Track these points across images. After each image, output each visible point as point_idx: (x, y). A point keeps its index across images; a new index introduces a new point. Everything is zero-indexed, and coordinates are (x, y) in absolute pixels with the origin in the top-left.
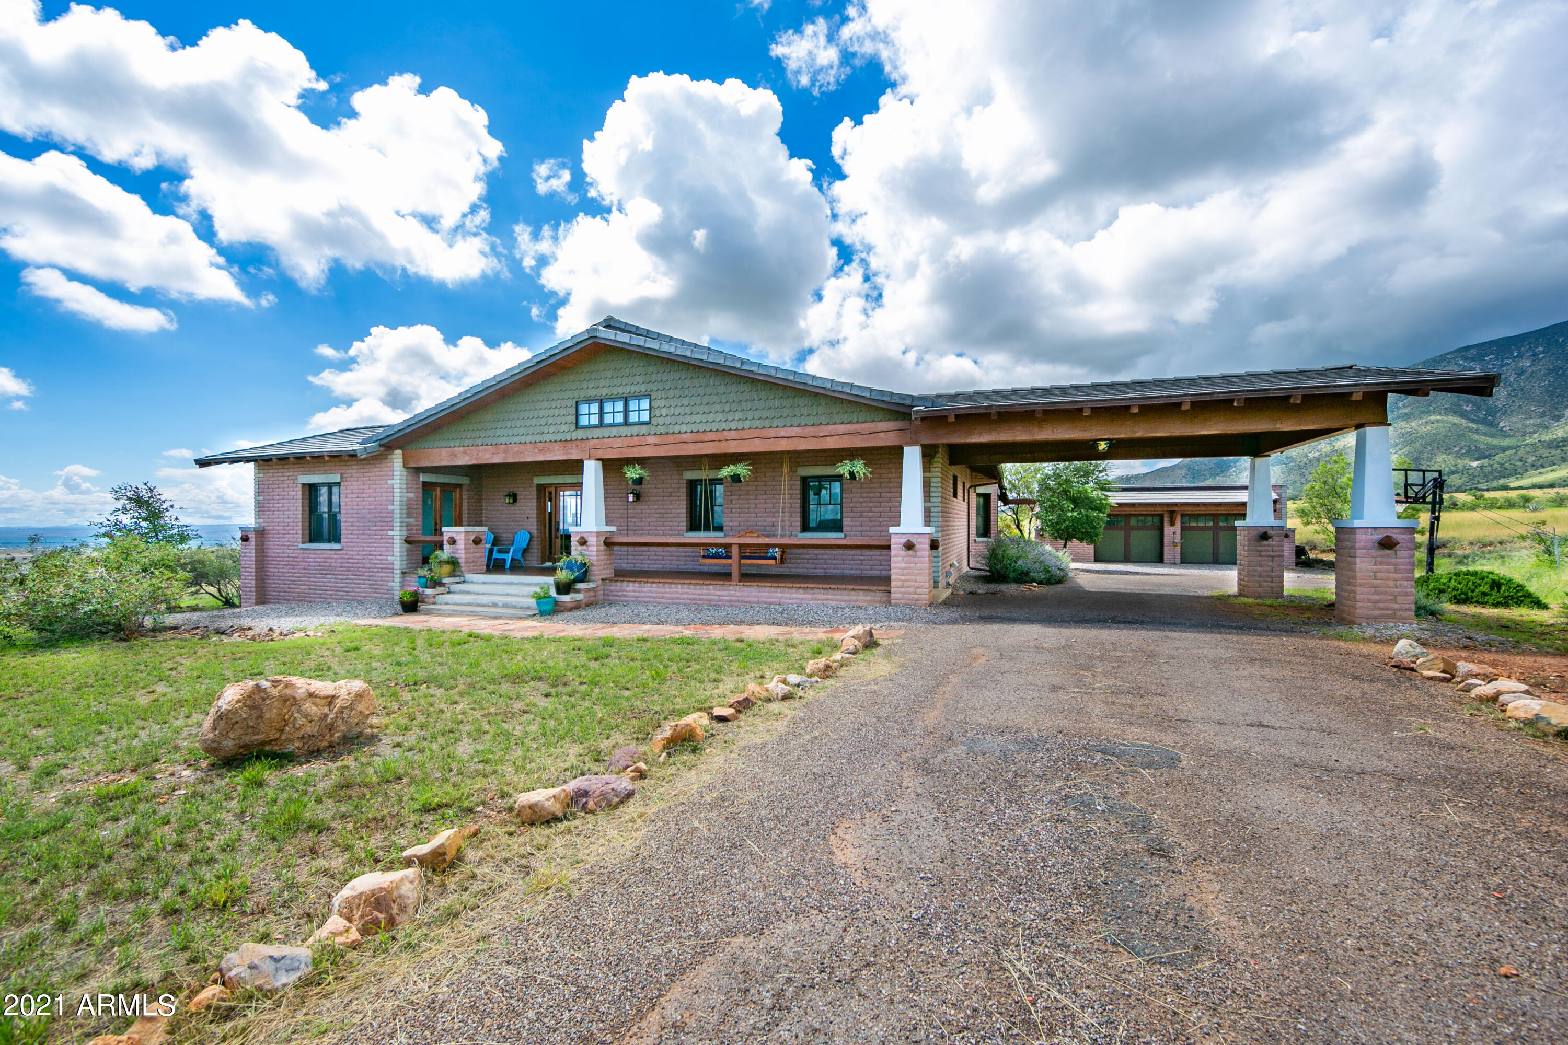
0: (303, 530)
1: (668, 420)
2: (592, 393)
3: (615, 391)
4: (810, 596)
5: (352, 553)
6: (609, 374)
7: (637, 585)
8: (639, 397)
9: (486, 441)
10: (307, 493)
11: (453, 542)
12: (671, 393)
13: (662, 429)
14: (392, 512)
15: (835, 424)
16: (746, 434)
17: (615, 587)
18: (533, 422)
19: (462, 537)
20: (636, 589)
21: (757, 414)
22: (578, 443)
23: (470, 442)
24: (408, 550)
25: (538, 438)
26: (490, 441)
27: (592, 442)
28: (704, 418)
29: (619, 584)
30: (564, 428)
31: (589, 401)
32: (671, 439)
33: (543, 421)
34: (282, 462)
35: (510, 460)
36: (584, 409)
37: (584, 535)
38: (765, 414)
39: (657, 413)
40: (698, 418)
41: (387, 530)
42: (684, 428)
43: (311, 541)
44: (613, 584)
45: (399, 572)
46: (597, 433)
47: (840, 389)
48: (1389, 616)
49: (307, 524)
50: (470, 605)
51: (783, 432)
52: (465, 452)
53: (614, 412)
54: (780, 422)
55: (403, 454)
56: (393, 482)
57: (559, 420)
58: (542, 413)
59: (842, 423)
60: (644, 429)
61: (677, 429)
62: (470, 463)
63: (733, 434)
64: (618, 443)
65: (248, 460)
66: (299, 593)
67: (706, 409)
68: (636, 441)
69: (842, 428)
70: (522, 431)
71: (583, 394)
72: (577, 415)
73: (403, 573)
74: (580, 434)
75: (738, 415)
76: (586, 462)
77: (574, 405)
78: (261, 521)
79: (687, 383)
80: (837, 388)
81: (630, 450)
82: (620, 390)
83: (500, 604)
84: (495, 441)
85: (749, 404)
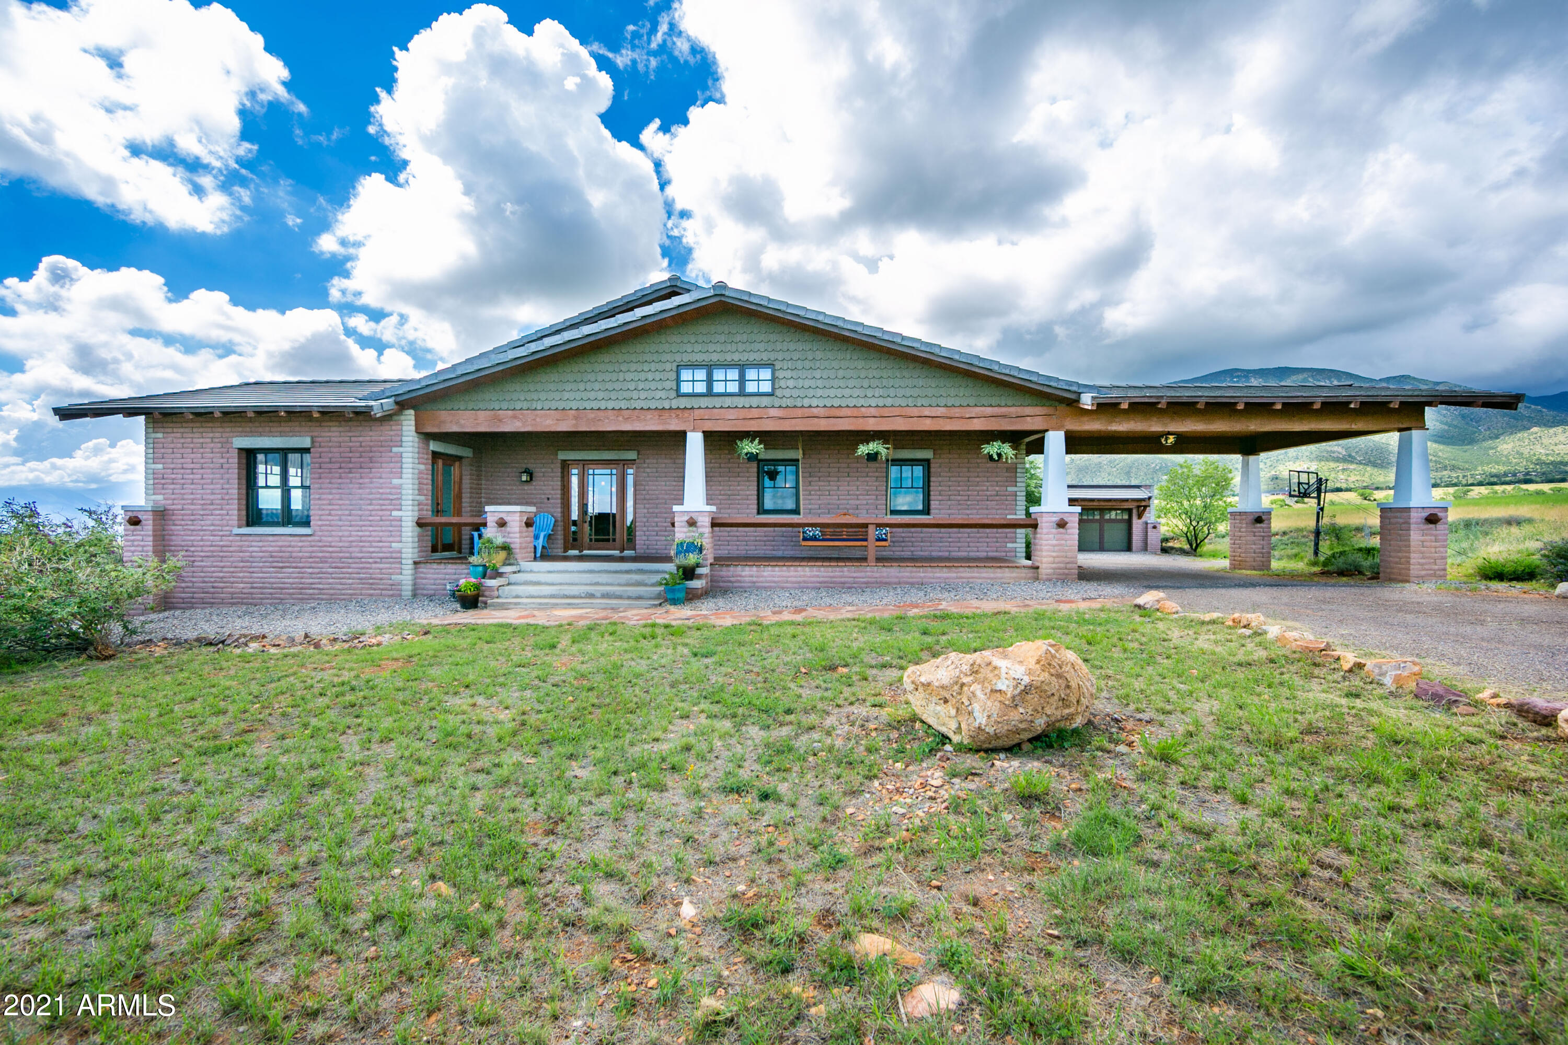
0: (239, 510)
1: (796, 393)
2: (699, 357)
3: (729, 357)
4: (954, 575)
5: (330, 539)
6: (722, 338)
7: (754, 569)
8: (759, 366)
9: (547, 405)
10: (244, 461)
11: (502, 524)
12: (799, 364)
13: (789, 402)
14: (400, 487)
15: (984, 406)
16: (886, 412)
17: (725, 572)
18: (617, 386)
19: (517, 517)
20: (754, 573)
21: (901, 392)
22: (679, 412)
23: (525, 405)
24: (419, 536)
25: (623, 405)
26: (554, 405)
27: (697, 412)
28: (839, 393)
29: (732, 568)
30: (663, 394)
31: (693, 366)
32: (799, 413)
33: (632, 386)
34: (201, 419)
35: (583, 428)
36: (686, 375)
37: (694, 516)
38: (908, 392)
39: (783, 383)
40: (832, 393)
41: (391, 510)
42: (815, 402)
43: (248, 525)
44: (724, 568)
45: (411, 562)
46: (704, 402)
47: (1007, 372)
48: (1430, 575)
49: (244, 502)
50: (552, 596)
51: (927, 412)
52: (515, 417)
53: (726, 382)
54: (925, 402)
55: (416, 416)
56: (401, 449)
57: (653, 385)
58: (629, 376)
59: (991, 406)
60: (765, 401)
61: (806, 402)
62: (523, 430)
63: (873, 411)
64: (732, 414)
65: (131, 412)
66: (232, 593)
67: (842, 383)
68: (755, 413)
69: (989, 411)
70: (601, 395)
71: (686, 358)
72: (678, 381)
73: (415, 563)
74: (683, 403)
75: (878, 392)
76: (689, 434)
77: (674, 369)
78: (160, 497)
79: (819, 355)
80: (1004, 371)
81: (747, 422)
82: (736, 357)
83: (599, 595)
84: (561, 405)
85: (891, 382)
